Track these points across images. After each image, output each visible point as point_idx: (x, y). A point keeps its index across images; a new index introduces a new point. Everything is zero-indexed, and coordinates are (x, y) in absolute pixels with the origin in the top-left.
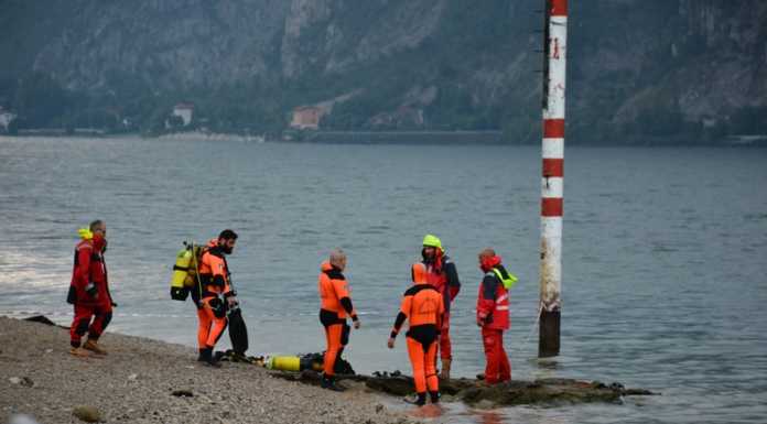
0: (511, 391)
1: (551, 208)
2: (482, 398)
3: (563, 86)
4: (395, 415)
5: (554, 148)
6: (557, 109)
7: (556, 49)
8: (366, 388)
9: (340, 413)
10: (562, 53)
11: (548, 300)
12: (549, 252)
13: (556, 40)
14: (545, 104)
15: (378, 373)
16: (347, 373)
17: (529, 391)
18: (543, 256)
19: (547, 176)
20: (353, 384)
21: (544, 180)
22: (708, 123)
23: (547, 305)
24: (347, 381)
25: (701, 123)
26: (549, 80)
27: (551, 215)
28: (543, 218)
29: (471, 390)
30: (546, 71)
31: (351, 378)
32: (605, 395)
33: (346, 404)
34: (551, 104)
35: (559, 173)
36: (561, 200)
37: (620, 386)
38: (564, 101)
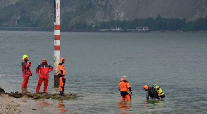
0: (48, 96)
1: (57, 48)
2: (40, 98)
3: (60, 16)
4: (17, 103)
5: (57, 32)
6: (58, 22)
7: (57, 6)
8: (9, 96)
9: (2, 103)
10: (59, 7)
11: (56, 72)
12: (57, 60)
13: (57, 4)
14: (55, 21)
15: (12, 92)
16: (3, 92)
17: (53, 96)
18: (55, 61)
19: (56, 40)
20: (5, 95)
21: (55, 41)
22: (94, 26)
23: (56, 74)
24: (3, 94)
25: (91, 26)
26: (56, 15)
27: (57, 50)
28: (55, 51)
29: (37, 96)
30: (55, 12)
31: (5, 93)
32: (73, 97)
33: (3, 100)
34: (56, 21)
35: (59, 39)
36: (59, 46)
37: (76, 95)
38: (60, 20)
